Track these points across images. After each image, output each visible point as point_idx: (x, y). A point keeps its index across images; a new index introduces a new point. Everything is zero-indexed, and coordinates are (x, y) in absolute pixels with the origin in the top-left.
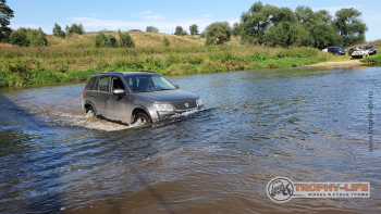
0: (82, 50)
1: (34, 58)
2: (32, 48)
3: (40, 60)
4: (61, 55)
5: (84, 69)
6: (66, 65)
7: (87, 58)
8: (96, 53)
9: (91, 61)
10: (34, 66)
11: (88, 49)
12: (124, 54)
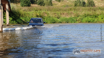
0: (68, 8)
1: (46, 11)
2: (46, 7)
3: (49, 12)
4: (58, 10)
5: (68, 17)
6: (60, 15)
7: (70, 12)
8: (75, 9)
9: (71, 13)
10: (46, 15)
11: (70, 7)
12: (89, 10)
